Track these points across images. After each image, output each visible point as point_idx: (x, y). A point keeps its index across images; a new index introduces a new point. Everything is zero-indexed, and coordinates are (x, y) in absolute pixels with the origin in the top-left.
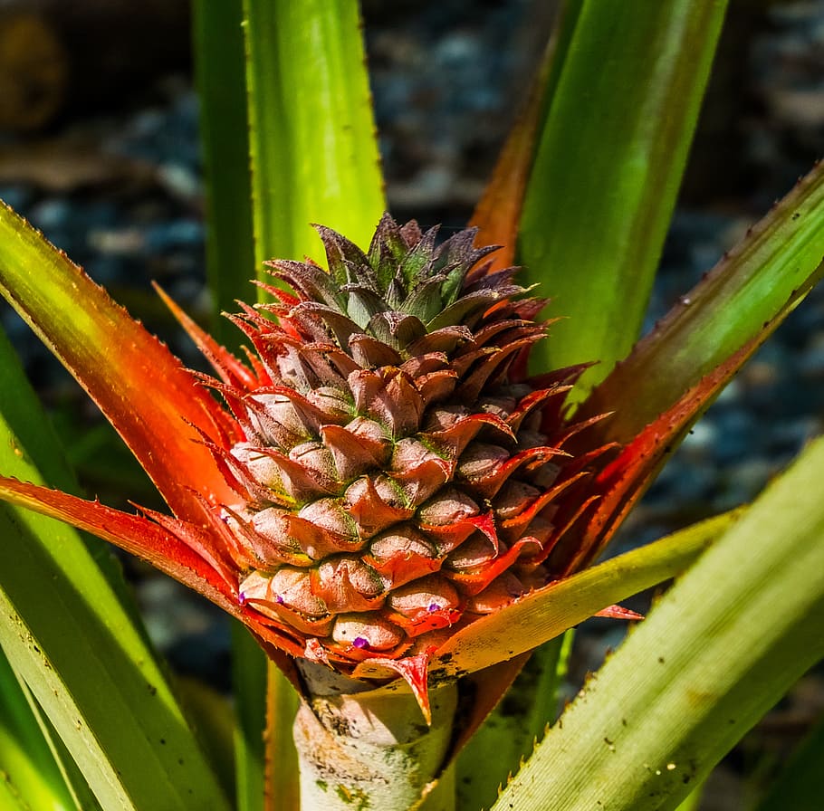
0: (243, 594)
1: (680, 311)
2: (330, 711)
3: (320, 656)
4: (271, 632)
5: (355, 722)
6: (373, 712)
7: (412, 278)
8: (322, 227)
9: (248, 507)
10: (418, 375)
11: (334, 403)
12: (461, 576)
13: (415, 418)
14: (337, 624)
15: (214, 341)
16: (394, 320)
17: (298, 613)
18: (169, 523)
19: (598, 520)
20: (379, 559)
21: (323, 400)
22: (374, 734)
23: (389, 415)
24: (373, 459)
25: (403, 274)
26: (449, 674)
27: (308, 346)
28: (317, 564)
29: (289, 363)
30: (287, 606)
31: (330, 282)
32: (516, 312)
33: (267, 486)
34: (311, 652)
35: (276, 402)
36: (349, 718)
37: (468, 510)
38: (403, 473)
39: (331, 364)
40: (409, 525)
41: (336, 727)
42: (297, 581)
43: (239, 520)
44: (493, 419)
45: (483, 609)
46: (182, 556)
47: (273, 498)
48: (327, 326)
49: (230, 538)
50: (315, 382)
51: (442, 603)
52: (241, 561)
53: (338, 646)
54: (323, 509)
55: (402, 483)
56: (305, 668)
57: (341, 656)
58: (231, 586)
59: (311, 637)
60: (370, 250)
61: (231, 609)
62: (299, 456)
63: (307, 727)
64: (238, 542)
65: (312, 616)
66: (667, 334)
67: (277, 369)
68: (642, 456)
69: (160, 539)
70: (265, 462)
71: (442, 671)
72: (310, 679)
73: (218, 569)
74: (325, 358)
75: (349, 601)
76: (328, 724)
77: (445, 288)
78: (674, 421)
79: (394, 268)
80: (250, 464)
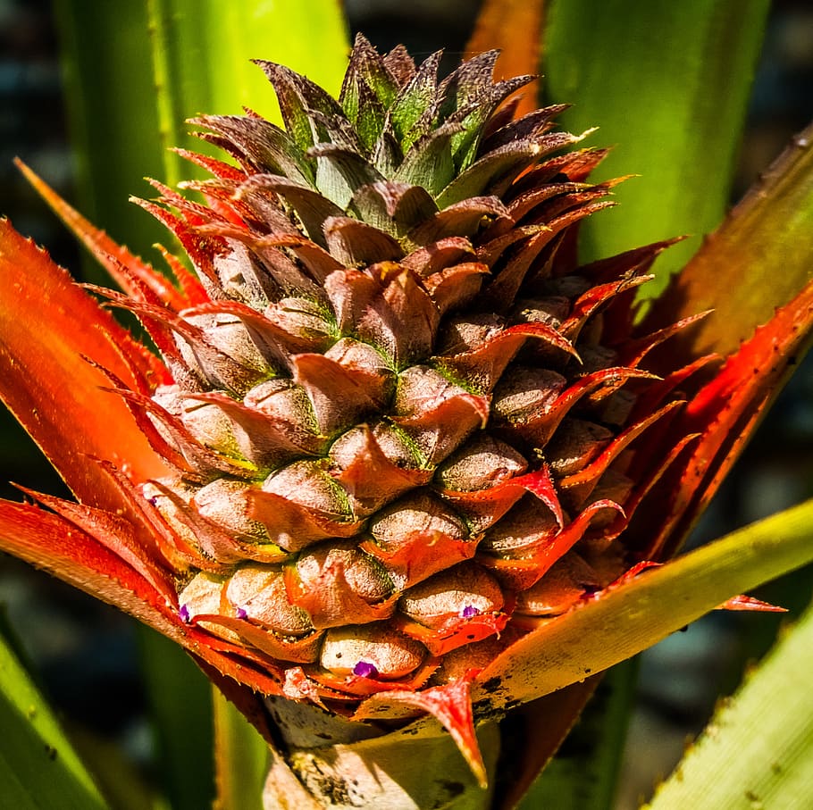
0: (184, 608)
1: (794, 157)
2: (318, 770)
3: (306, 692)
4: (229, 661)
5: (356, 783)
6: (381, 767)
7: (406, 131)
8: (269, 63)
9: (184, 480)
10: (428, 272)
11: (306, 321)
12: (504, 563)
13: (427, 336)
14: (327, 643)
15: (109, 239)
16: (392, 195)
17: (270, 632)
18: (73, 512)
19: (696, 468)
20: (385, 545)
21: (290, 316)
22: (384, 798)
23: (388, 334)
24: (369, 399)
25: (394, 126)
26: (496, 707)
27: (262, 239)
28: (294, 557)
29: (233, 265)
30: (252, 622)
31: (290, 143)
32: (562, 171)
33: (212, 449)
34: (293, 687)
35: (219, 324)
36: (347, 778)
37: (513, 466)
38: (414, 418)
39: (299, 264)
40: (427, 494)
41: (329, 792)
42: (265, 585)
43: (177, 501)
44: (543, 331)
45: (538, 608)
46: (92, 557)
47: (224, 467)
48: (287, 209)
49: (161, 527)
50: (274, 292)
51: (481, 603)
52: (178, 560)
53: (330, 676)
54: (300, 476)
55: (414, 432)
56: (279, 710)
57: (334, 691)
58: (166, 597)
59: (292, 665)
60: (343, 93)
61: (172, 631)
62: (259, 401)
63: (284, 794)
64: (174, 533)
65: (289, 635)
66: (777, 190)
67: (215, 276)
68: (756, 371)
69: (60, 535)
70: (208, 413)
71: (486, 702)
72: (286, 726)
73: (145, 573)
74: (288, 255)
75: (345, 610)
76: (316, 789)
77: (456, 143)
78: (800, 318)
79: (380, 117)
80: (185, 418)
